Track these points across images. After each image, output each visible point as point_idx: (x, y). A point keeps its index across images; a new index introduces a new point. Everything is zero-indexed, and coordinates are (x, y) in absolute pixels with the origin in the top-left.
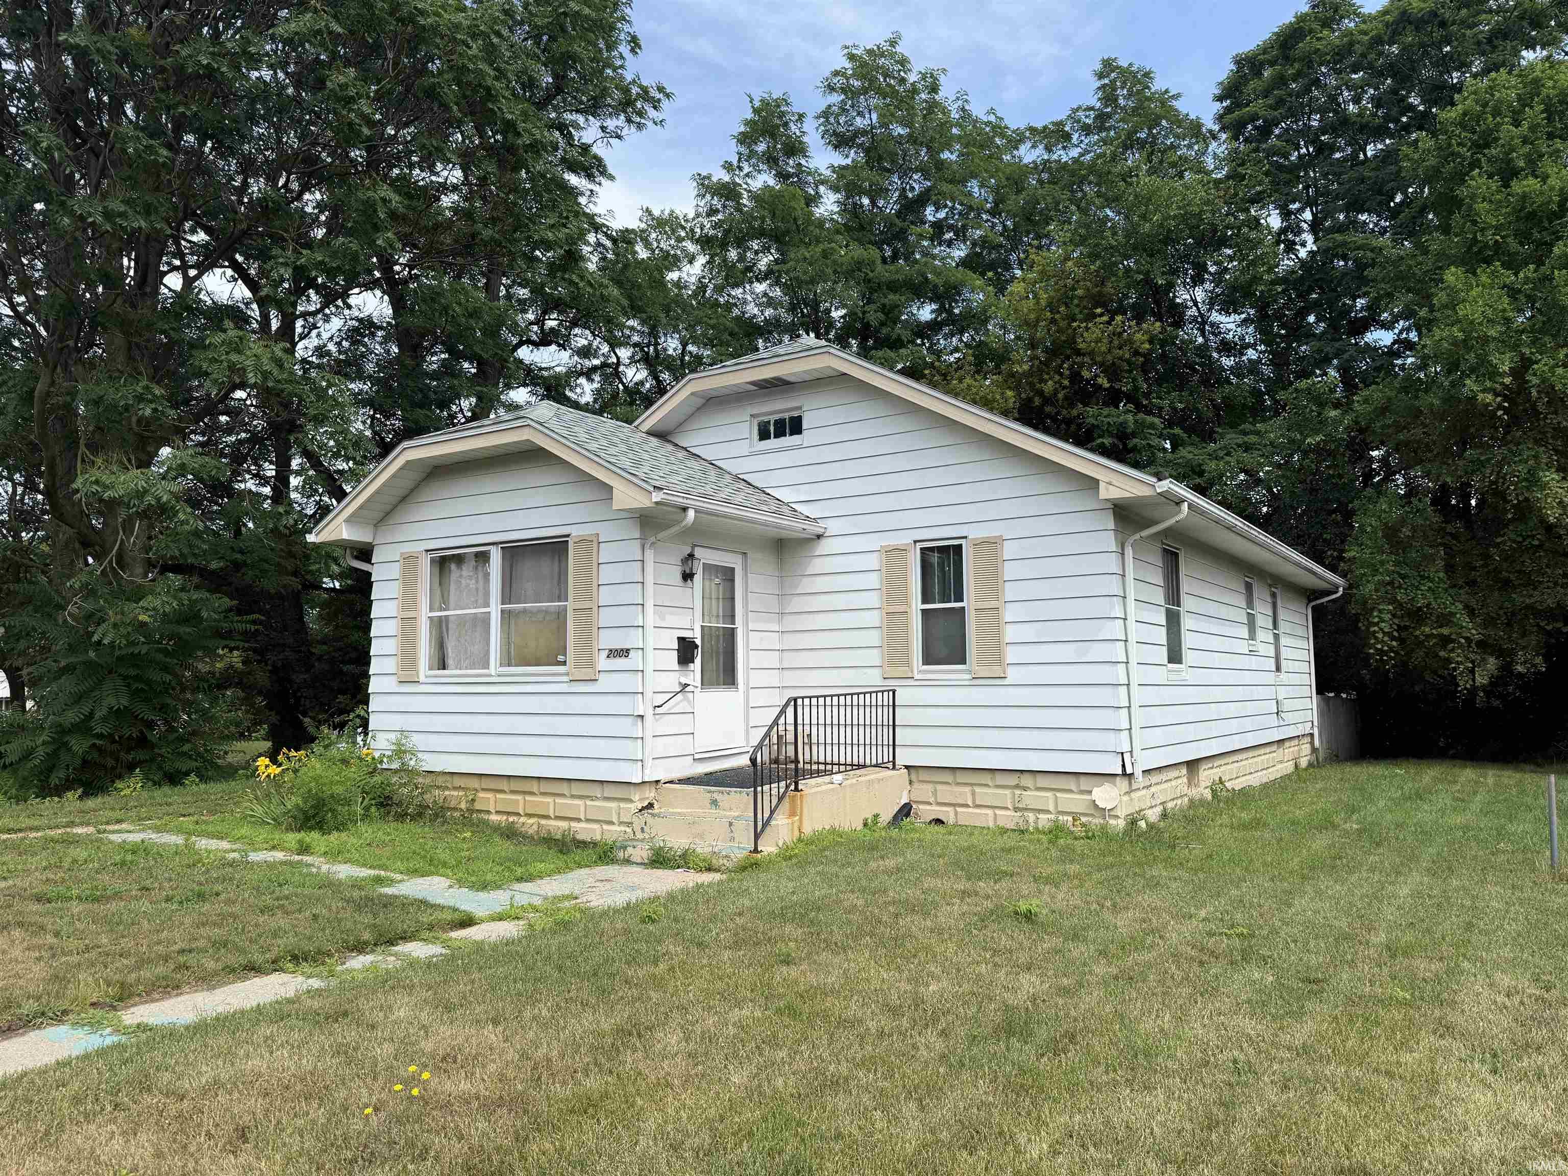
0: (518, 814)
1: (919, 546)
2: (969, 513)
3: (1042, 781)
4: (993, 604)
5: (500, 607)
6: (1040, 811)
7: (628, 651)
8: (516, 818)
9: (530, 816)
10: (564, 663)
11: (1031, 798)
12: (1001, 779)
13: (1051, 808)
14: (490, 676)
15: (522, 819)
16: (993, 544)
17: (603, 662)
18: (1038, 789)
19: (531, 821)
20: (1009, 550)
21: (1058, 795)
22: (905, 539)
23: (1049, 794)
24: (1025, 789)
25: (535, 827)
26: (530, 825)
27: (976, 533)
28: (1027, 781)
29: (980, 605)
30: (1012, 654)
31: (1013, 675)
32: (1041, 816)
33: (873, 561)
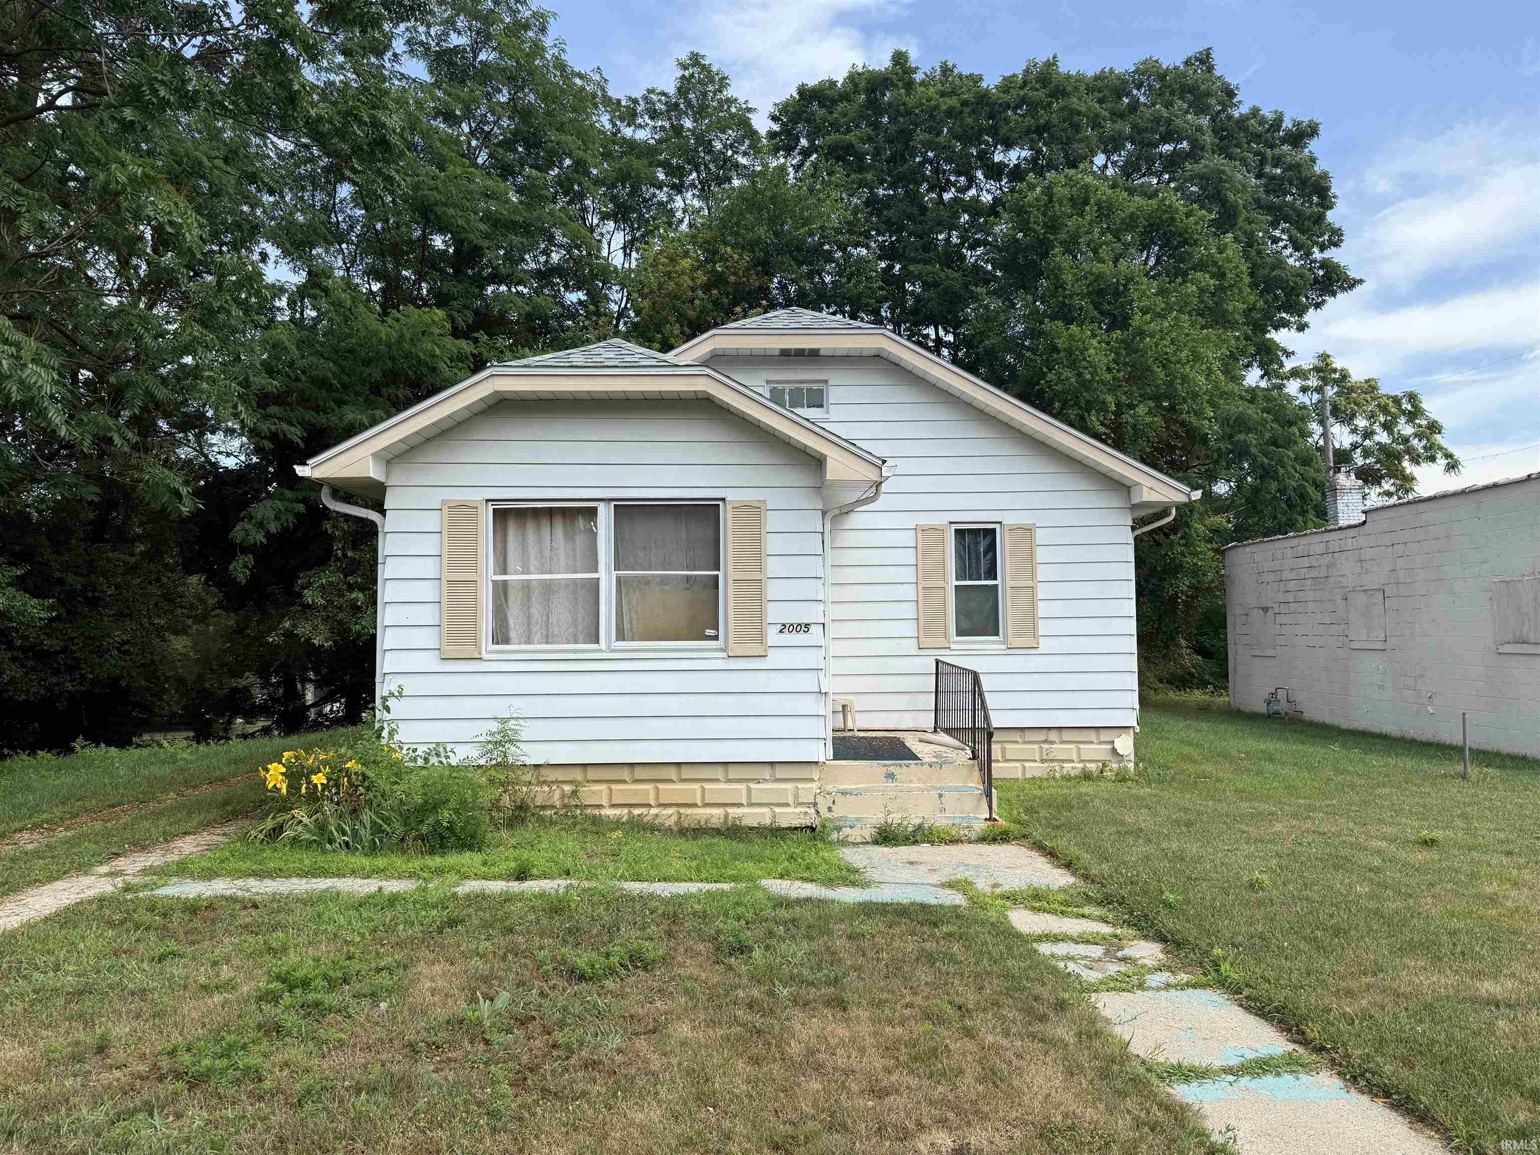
0: (649, 806)
1: (954, 527)
2: (1004, 501)
3: (1066, 735)
4: (1029, 583)
5: (614, 574)
6: (1064, 761)
7: (807, 625)
8: (644, 810)
9: (665, 806)
10: (716, 638)
11: (1059, 750)
12: (1029, 736)
13: (1075, 758)
14: (601, 651)
15: (653, 811)
16: (1029, 530)
17: (773, 636)
18: (1063, 742)
19: (669, 811)
20: (1041, 536)
21: (1081, 746)
22: (941, 520)
23: (1072, 746)
24: (1052, 743)
25: (674, 819)
26: (668, 816)
27: (1009, 519)
28: (1054, 736)
29: (1013, 584)
30: (1043, 627)
31: (1045, 645)
32: (1065, 765)
33: (908, 539)
